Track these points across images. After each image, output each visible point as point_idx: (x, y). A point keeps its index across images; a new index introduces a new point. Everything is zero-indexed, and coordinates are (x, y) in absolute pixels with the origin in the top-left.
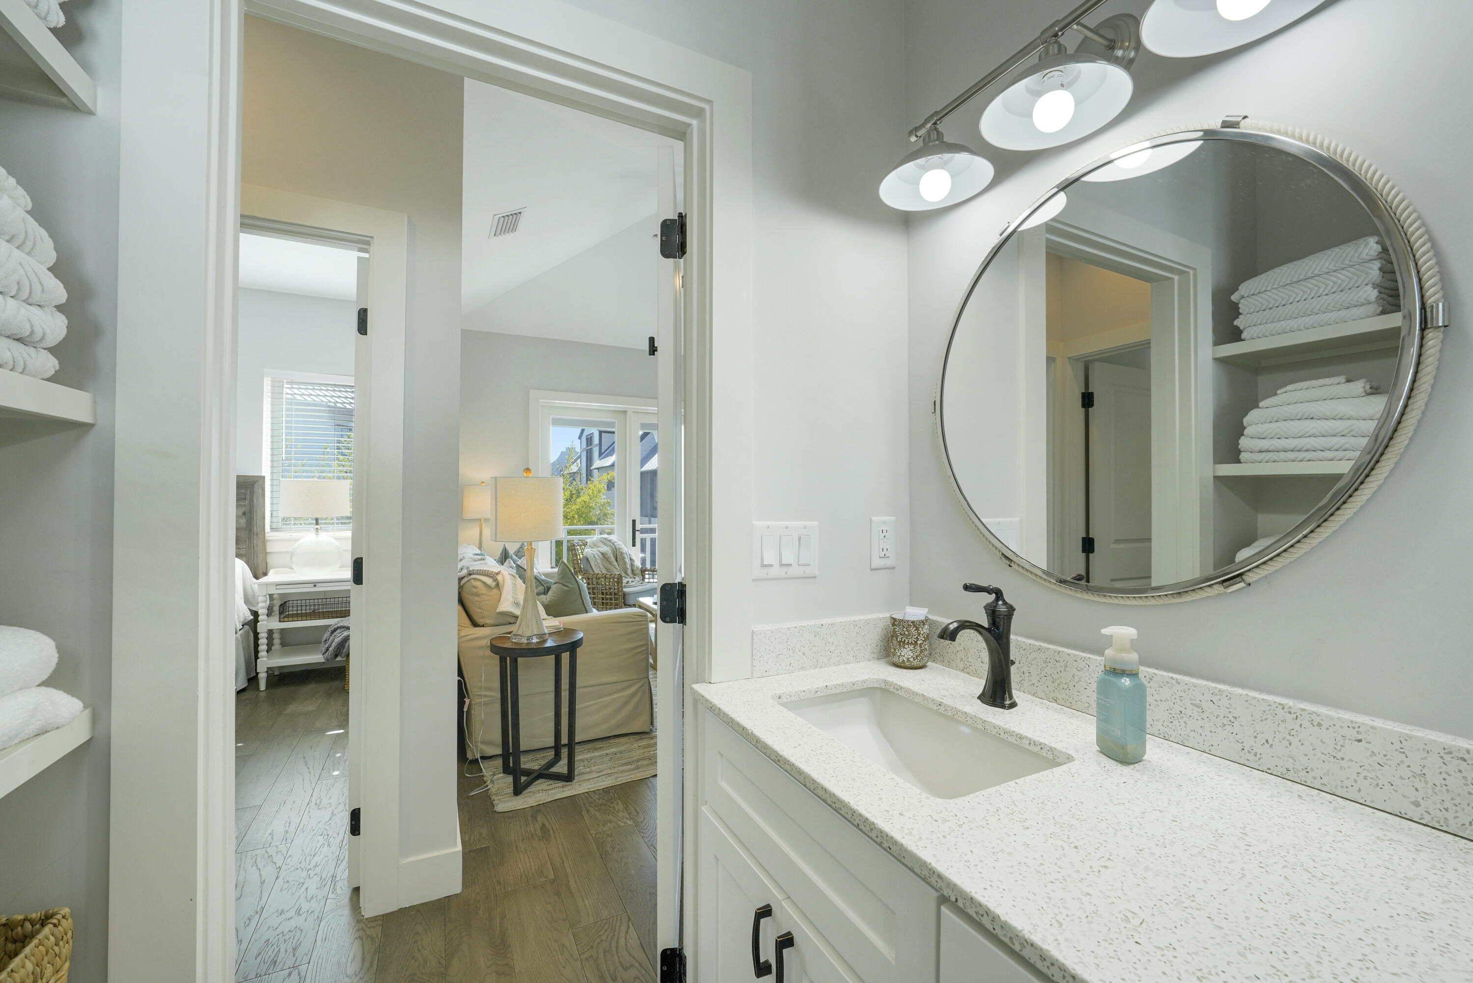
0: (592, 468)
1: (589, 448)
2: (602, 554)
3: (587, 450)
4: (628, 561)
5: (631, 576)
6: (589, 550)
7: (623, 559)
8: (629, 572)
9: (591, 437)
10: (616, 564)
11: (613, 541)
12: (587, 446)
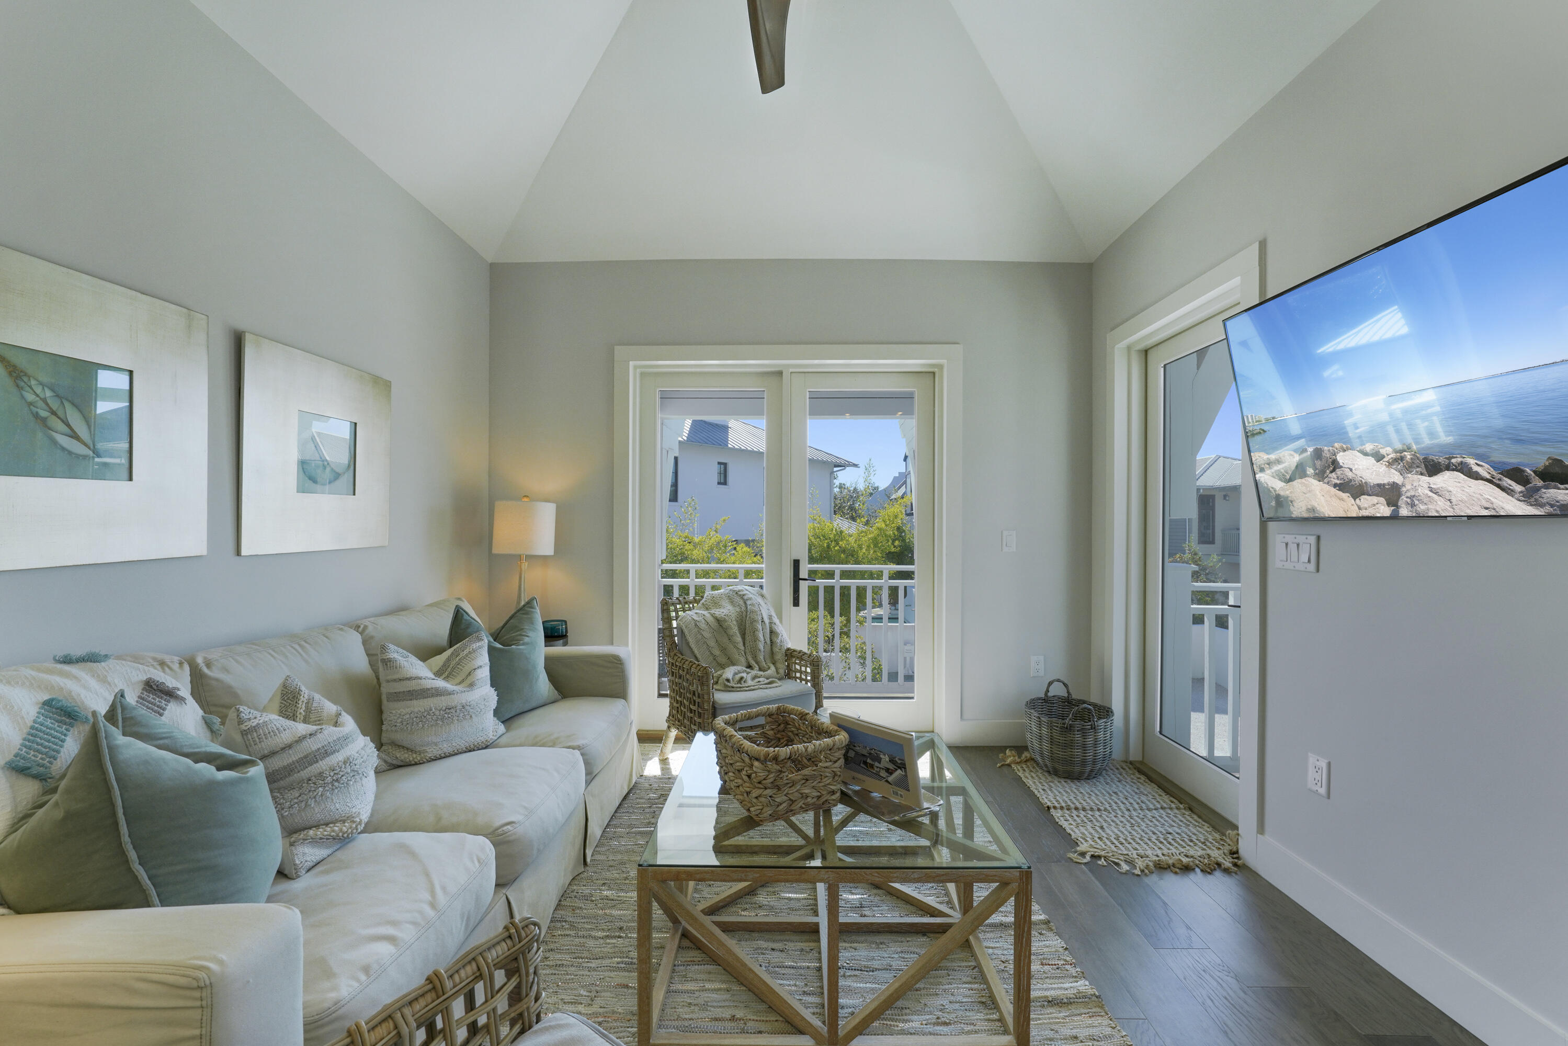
2: (717, 620)
4: (764, 635)
10: (739, 639)
11: (747, 598)
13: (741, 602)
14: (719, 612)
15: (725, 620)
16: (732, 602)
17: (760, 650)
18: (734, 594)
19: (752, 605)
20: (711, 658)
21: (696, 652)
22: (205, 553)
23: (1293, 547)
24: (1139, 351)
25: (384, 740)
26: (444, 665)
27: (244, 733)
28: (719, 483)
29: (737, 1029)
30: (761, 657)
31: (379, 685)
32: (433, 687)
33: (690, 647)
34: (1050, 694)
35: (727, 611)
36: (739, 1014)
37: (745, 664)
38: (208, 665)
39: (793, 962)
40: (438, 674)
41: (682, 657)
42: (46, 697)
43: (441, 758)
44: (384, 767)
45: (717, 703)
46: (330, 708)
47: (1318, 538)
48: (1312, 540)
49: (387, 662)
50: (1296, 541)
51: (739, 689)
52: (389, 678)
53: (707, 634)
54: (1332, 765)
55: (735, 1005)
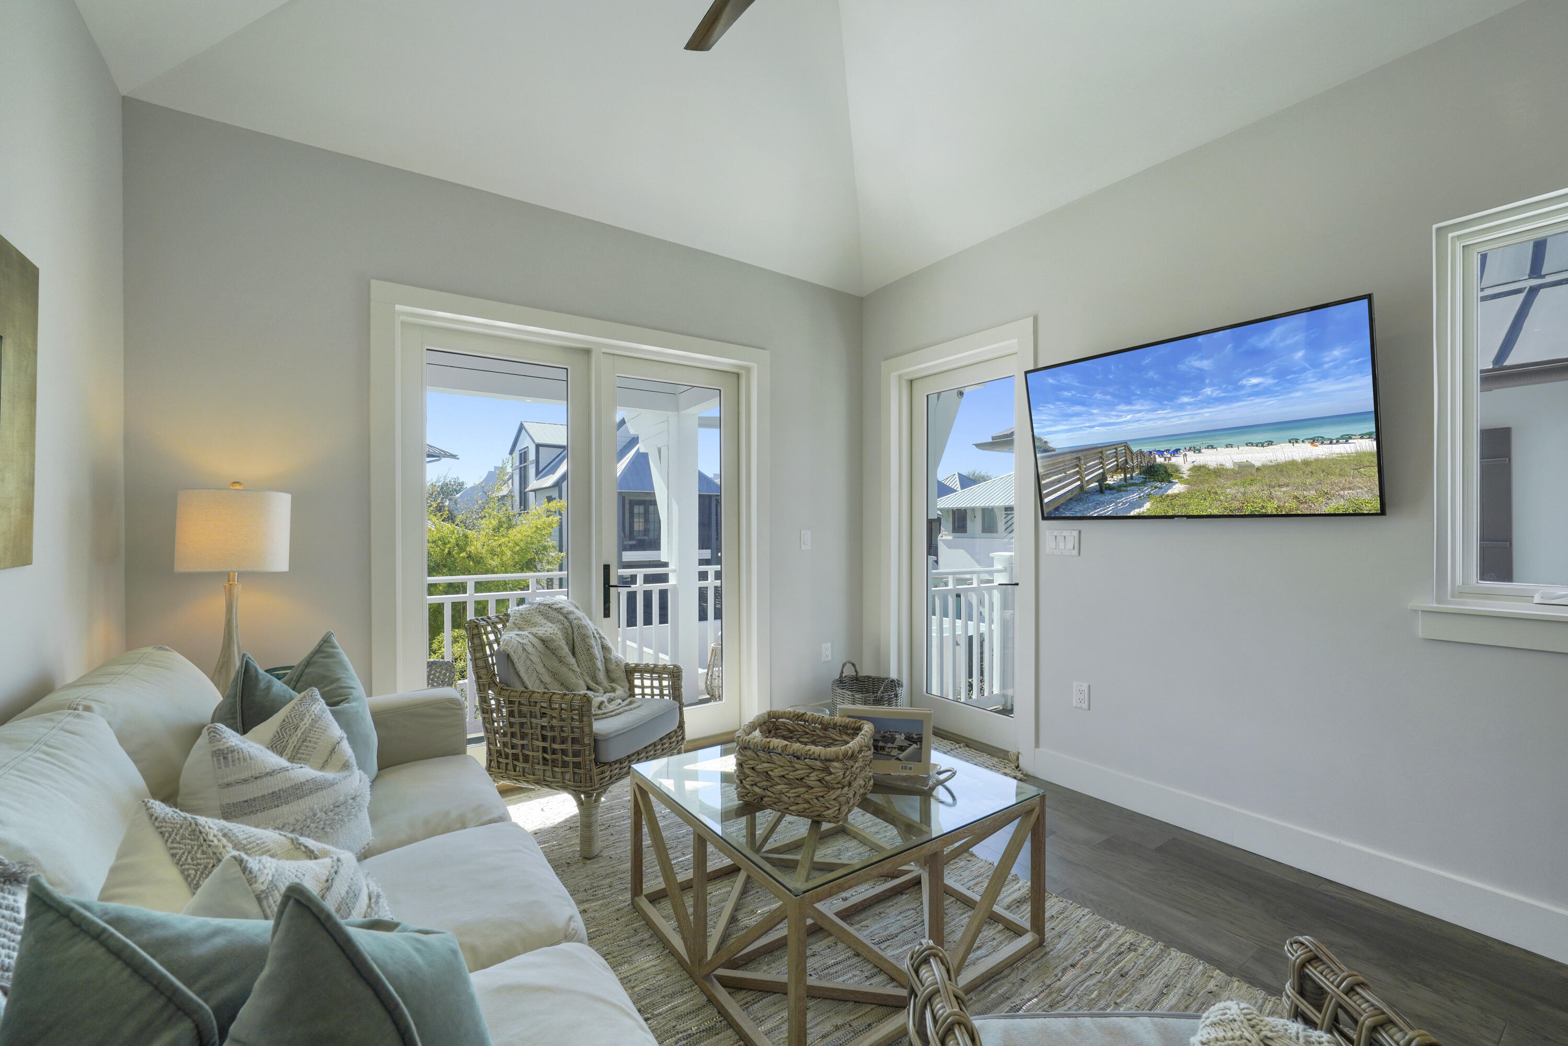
0: (527, 490)
1: (523, 465)
2: (543, 641)
3: (521, 468)
4: (597, 652)
5: (606, 683)
6: (513, 634)
7: (589, 648)
8: (602, 676)
9: (525, 453)
10: (572, 660)
11: (565, 611)
12: (521, 463)
14: (539, 631)
15: (552, 640)
16: (549, 617)
17: (599, 670)
18: (547, 608)
23: (1061, 539)
24: (907, 380)
29: (850, 1033)
32: (309, 778)
34: (844, 675)
35: (547, 628)
36: (839, 1021)
37: (586, 688)
39: (832, 959)
45: (599, 734)
47: (1080, 532)
48: (1075, 533)
50: (1063, 534)
51: (604, 716)
53: (535, 659)
54: (1091, 687)
55: (826, 1016)
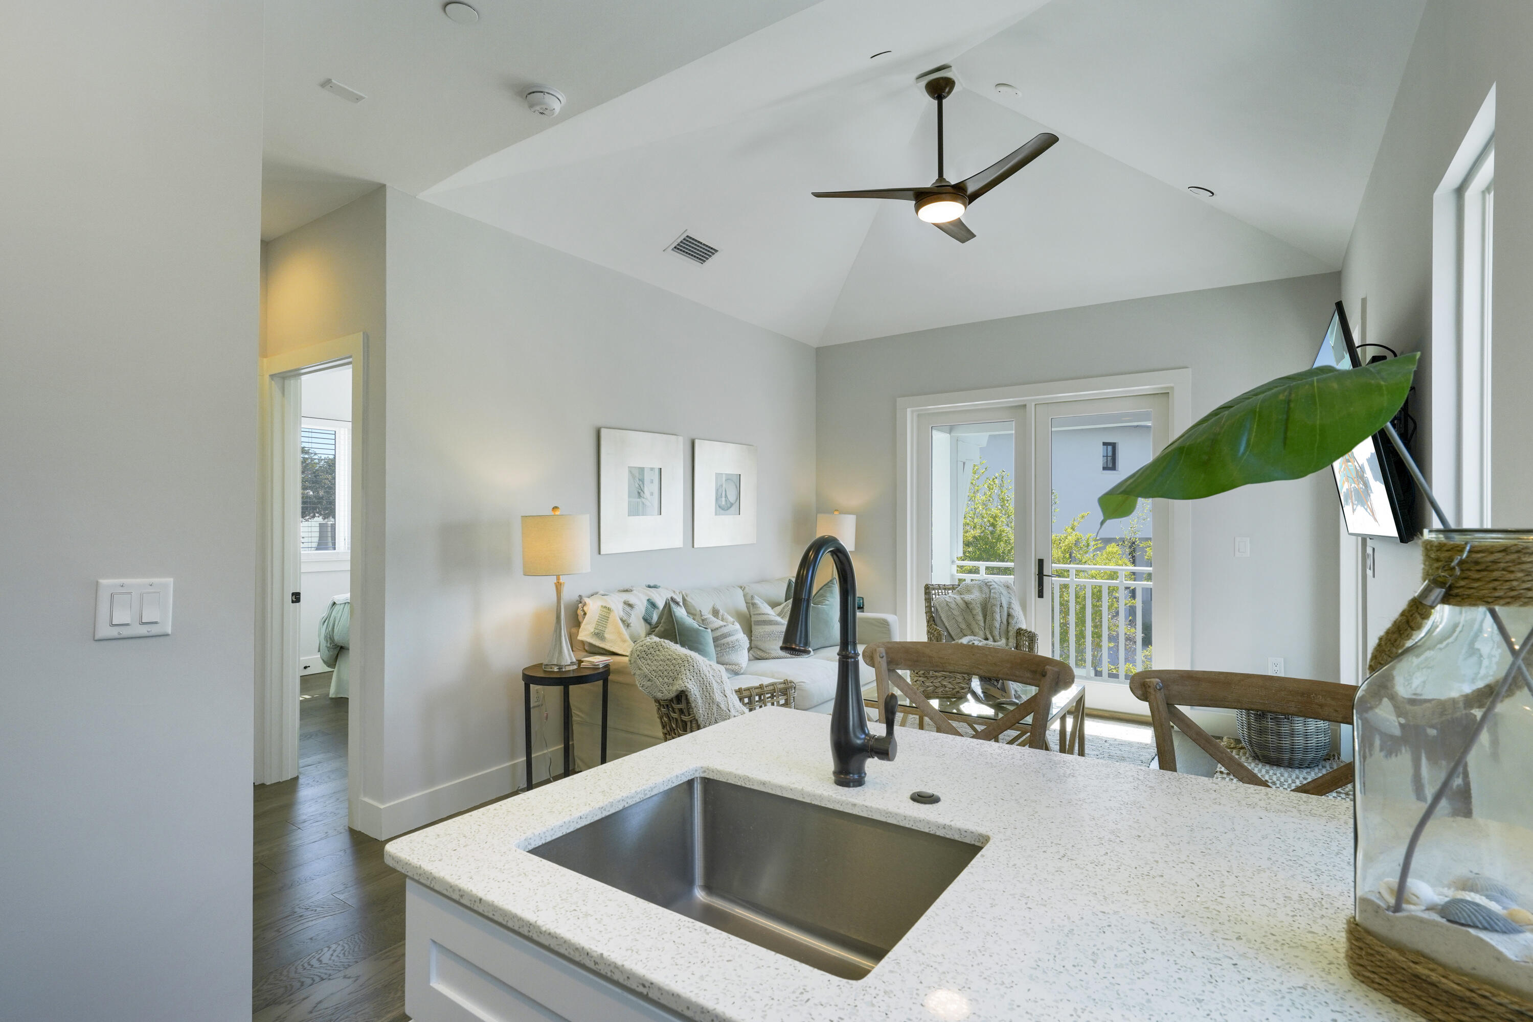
13: (987, 591)
14: (968, 597)
15: (971, 603)
16: (981, 590)
19: (995, 593)
20: (959, 630)
21: (946, 624)
22: (682, 546)
25: (753, 646)
26: (781, 611)
27: (703, 620)
28: (1104, 469)
30: (996, 633)
31: (750, 616)
33: (942, 620)
35: (975, 597)
38: (687, 596)
40: (779, 615)
41: (935, 627)
42: (648, 598)
43: (778, 658)
44: (752, 658)
46: (731, 619)
49: (754, 604)
52: (756, 613)
53: (956, 612)
